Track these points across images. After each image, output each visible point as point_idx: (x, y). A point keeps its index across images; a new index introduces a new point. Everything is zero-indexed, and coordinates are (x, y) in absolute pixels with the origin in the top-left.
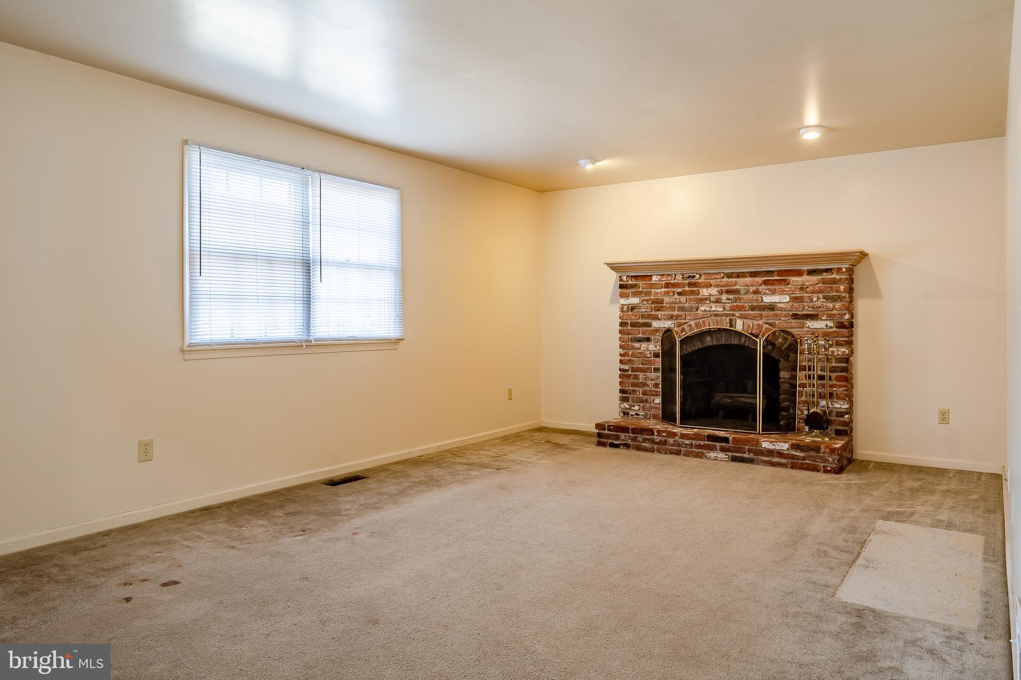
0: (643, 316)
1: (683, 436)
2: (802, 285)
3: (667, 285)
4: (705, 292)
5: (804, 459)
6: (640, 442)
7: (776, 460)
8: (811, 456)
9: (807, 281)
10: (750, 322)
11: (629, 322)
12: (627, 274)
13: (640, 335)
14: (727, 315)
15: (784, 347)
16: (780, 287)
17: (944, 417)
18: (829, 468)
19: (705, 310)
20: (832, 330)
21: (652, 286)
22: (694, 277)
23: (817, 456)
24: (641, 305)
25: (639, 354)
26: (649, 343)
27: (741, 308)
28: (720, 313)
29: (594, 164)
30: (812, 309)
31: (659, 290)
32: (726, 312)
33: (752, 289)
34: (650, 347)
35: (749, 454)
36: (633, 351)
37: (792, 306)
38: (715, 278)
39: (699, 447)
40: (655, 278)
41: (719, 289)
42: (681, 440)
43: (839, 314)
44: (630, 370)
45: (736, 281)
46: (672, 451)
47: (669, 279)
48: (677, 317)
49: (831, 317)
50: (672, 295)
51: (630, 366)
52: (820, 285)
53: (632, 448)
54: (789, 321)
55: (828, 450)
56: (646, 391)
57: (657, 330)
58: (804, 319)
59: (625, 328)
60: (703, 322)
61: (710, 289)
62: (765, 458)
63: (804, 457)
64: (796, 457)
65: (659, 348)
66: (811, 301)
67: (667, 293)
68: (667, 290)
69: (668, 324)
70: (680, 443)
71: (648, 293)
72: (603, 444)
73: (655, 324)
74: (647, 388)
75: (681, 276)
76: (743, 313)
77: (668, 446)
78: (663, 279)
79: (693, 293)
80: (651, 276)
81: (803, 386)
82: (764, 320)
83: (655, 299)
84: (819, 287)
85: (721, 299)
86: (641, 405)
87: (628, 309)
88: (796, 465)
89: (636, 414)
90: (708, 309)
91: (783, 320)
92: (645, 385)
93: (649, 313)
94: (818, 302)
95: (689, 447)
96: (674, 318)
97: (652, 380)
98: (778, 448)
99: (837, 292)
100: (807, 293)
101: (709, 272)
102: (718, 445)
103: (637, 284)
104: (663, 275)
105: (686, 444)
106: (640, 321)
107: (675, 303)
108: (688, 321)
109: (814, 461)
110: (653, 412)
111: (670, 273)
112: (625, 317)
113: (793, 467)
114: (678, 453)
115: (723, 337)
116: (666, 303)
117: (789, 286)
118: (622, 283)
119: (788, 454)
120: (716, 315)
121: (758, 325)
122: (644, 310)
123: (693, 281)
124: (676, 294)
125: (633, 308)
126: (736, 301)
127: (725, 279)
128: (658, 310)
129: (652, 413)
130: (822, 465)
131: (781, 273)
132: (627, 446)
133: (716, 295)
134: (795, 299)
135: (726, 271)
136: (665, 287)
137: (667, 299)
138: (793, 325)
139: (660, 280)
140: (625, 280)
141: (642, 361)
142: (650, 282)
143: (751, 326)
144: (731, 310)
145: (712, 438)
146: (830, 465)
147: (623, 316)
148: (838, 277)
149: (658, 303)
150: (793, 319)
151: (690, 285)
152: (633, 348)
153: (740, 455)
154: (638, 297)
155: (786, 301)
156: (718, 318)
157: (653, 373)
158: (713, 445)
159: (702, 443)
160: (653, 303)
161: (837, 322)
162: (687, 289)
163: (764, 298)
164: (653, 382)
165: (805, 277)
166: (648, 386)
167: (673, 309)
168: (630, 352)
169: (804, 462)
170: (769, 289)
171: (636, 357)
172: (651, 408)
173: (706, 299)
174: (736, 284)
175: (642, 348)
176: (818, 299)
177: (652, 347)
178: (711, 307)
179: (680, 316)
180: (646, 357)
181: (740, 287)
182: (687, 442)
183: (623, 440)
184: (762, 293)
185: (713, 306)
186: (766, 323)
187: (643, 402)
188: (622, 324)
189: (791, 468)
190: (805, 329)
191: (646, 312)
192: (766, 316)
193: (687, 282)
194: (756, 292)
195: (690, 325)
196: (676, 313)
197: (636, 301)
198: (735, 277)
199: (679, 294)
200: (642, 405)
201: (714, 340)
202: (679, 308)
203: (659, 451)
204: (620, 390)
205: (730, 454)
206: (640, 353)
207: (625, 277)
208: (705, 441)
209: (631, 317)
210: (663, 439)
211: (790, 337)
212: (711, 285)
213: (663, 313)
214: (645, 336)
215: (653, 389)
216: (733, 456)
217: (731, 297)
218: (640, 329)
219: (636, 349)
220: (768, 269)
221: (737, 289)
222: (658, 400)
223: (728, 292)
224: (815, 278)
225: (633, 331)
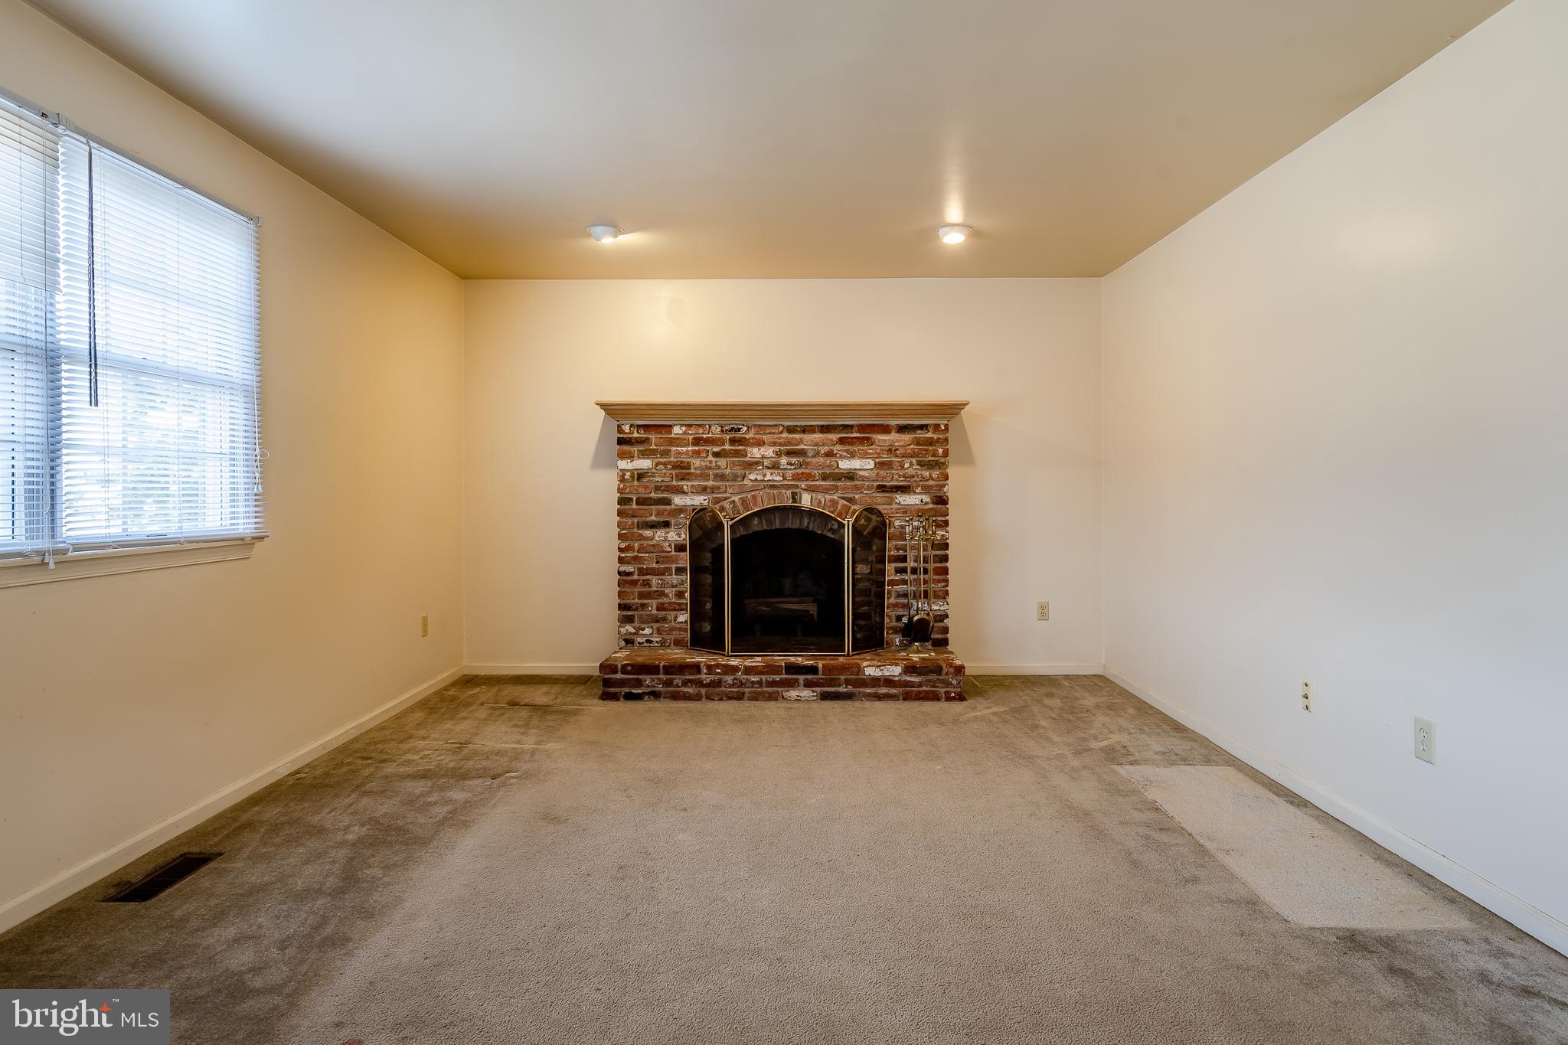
0: (657, 488)
1: (748, 670)
2: (891, 445)
3: (697, 441)
4: (755, 453)
5: (920, 685)
6: (677, 686)
7: (884, 690)
8: (929, 681)
9: (897, 441)
10: (820, 496)
11: (635, 498)
12: (632, 422)
13: (653, 518)
14: (788, 487)
15: (867, 530)
16: (861, 448)
17: (1043, 612)
18: (953, 694)
19: (756, 479)
20: (928, 507)
21: (672, 442)
22: (739, 430)
23: (938, 679)
24: (654, 471)
25: (652, 548)
26: (669, 530)
27: (809, 477)
28: (778, 484)
29: (616, 236)
30: (902, 479)
31: (684, 449)
32: (787, 483)
33: (824, 450)
34: (669, 535)
35: (846, 687)
36: (642, 542)
37: (878, 474)
38: (770, 433)
39: (773, 684)
40: (677, 430)
41: (777, 448)
42: (745, 677)
43: (937, 486)
44: (636, 573)
45: (801, 439)
46: (730, 695)
47: (701, 432)
48: (713, 489)
49: (927, 489)
50: (705, 456)
51: (637, 566)
52: (912, 446)
53: (665, 698)
54: (874, 495)
55: (952, 670)
56: (663, 604)
57: (681, 510)
58: (893, 492)
59: (627, 507)
60: (754, 497)
61: (762, 449)
62: (868, 691)
63: (921, 682)
64: (911, 684)
65: (684, 537)
66: (902, 467)
67: (697, 453)
68: (697, 448)
69: (699, 500)
70: (744, 681)
71: (666, 453)
72: (614, 697)
73: (678, 500)
74: (665, 600)
75: (720, 428)
76: (810, 483)
77: (723, 689)
78: (690, 432)
79: (737, 453)
80: (671, 426)
81: (892, 583)
82: (840, 493)
83: (677, 462)
84: (912, 449)
85: (779, 463)
86: (654, 627)
87: (632, 476)
88: (910, 695)
89: (648, 641)
90: (760, 478)
91: (866, 494)
92: (663, 594)
93: (668, 484)
94: (911, 469)
95: (758, 686)
96: (709, 490)
97: (673, 586)
98: (887, 674)
99: (933, 456)
100: (897, 456)
101: (760, 423)
102: (801, 678)
103: (648, 439)
104: (690, 426)
105: (753, 682)
106: (652, 495)
107: (710, 468)
108: (729, 495)
109: (934, 686)
110: (675, 635)
111: (702, 423)
112: (628, 490)
113: (907, 697)
114: (739, 697)
115: (777, 518)
116: (695, 469)
117: (873, 447)
118: (622, 436)
119: (899, 681)
120: (772, 487)
121: (832, 501)
122: (660, 479)
123: (738, 435)
124: (710, 455)
125: (641, 475)
126: (801, 466)
127: (785, 435)
128: (682, 479)
129: (673, 637)
130: (942, 691)
131: (862, 428)
132: (656, 695)
133: (772, 457)
134: (880, 465)
135: (787, 424)
136: (693, 444)
137: (696, 462)
138: (879, 500)
139: (685, 433)
140: (627, 431)
141: (657, 558)
142: (670, 436)
143: (823, 502)
144: (794, 479)
145: (792, 669)
146: (953, 690)
147: (624, 488)
148: (935, 437)
149: (682, 468)
150: (878, 492)
151: (733, 441)
152: (642, 538)
153: (833, 689)
154: (650, 458)
155: (869, 468)
156: (775, 492)
157: (674, 576)
158: (795, 679)
159: (777, 678)
160: (674, 467)
161: (935, 497)
162: (727, 447)
163: (840, 462)
164: (674, 589)
165: (894, 436)
166: (666, 596)
167: (706, 477)
168: (636, 545)
169: (920, 689)
170: (847, 451)
171: (648, 553)
172: (672, 629)
173: (757, 463)
174: (801, 441)
175: (657, 538)
176: (911, 464)
177: (672, 536)
178: (765, 475)
179: (718, 488)
180: (663, 552)
181: (805, 447)
182: (754, 679)
183: (649, 686)
184: (838, 455)
185: (768, 474)
186: (844, 498)
187: (658, 622)
188: (623, 501)
189: (904, 700)
190: (895, 506)
191: (662, 481)
192: (843, 489)
193: (728, 437)
194: (830, 454)
195: (733, 502)
196: (710, 483)
197: (646, 465)
198: (800, 432)
199: (716, 455)
200: (656, 626)
201: (764, 522)
202: (716, 476)
203: (709, 698)
204: (620, 605)
205: (818, 689)
206: (653, 545)
207: (628, 427)
208: (782, 674)
209: (637, 491)
210: (716, 677)
211: (874, 517)
212: (764, 443)
213: (690, 484)
214: (661, 519)
215: (674, 600)
216: (825, 692)
217: (794, 460)
218: (653, 507)
219: (647, 539)
220: (845, 423)
221: (802, 449)
222: (683, 617)
223: (789, 453)
224: (907, 437)
225: (642, 512)
